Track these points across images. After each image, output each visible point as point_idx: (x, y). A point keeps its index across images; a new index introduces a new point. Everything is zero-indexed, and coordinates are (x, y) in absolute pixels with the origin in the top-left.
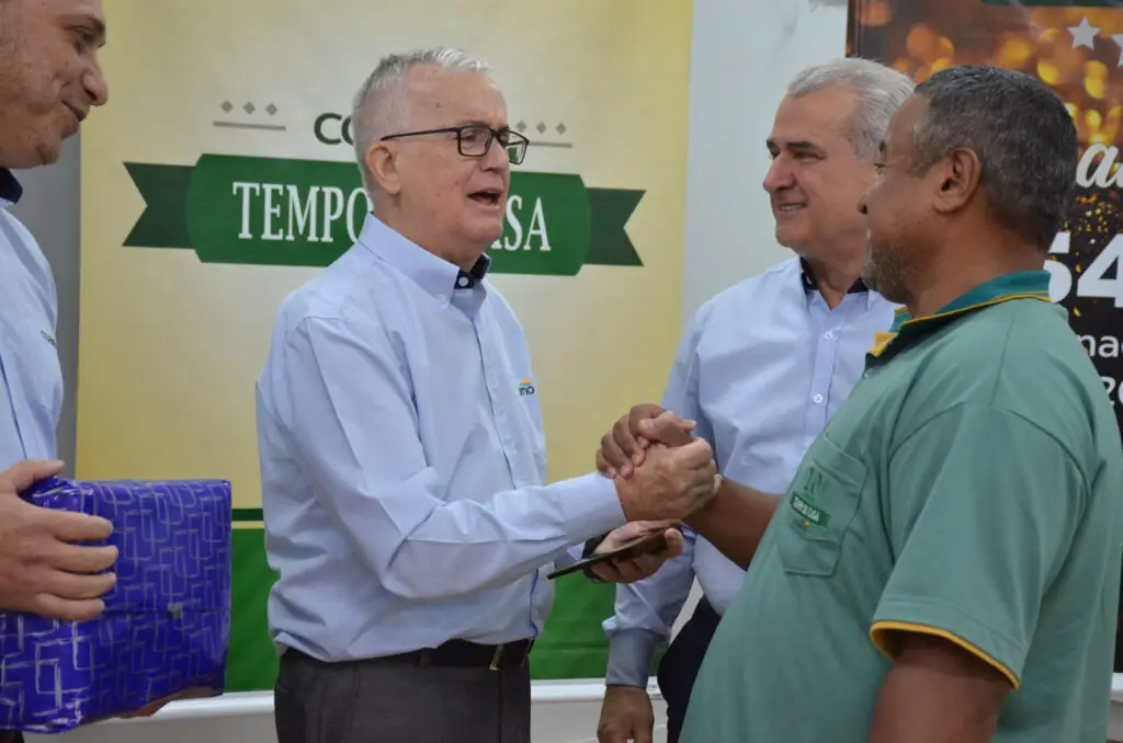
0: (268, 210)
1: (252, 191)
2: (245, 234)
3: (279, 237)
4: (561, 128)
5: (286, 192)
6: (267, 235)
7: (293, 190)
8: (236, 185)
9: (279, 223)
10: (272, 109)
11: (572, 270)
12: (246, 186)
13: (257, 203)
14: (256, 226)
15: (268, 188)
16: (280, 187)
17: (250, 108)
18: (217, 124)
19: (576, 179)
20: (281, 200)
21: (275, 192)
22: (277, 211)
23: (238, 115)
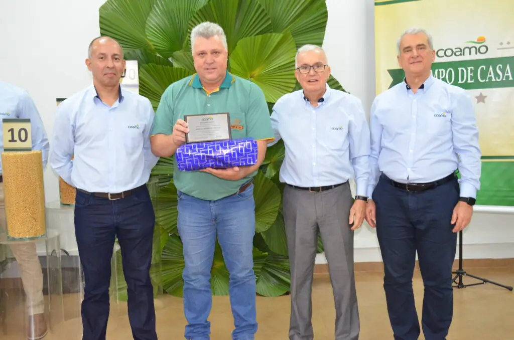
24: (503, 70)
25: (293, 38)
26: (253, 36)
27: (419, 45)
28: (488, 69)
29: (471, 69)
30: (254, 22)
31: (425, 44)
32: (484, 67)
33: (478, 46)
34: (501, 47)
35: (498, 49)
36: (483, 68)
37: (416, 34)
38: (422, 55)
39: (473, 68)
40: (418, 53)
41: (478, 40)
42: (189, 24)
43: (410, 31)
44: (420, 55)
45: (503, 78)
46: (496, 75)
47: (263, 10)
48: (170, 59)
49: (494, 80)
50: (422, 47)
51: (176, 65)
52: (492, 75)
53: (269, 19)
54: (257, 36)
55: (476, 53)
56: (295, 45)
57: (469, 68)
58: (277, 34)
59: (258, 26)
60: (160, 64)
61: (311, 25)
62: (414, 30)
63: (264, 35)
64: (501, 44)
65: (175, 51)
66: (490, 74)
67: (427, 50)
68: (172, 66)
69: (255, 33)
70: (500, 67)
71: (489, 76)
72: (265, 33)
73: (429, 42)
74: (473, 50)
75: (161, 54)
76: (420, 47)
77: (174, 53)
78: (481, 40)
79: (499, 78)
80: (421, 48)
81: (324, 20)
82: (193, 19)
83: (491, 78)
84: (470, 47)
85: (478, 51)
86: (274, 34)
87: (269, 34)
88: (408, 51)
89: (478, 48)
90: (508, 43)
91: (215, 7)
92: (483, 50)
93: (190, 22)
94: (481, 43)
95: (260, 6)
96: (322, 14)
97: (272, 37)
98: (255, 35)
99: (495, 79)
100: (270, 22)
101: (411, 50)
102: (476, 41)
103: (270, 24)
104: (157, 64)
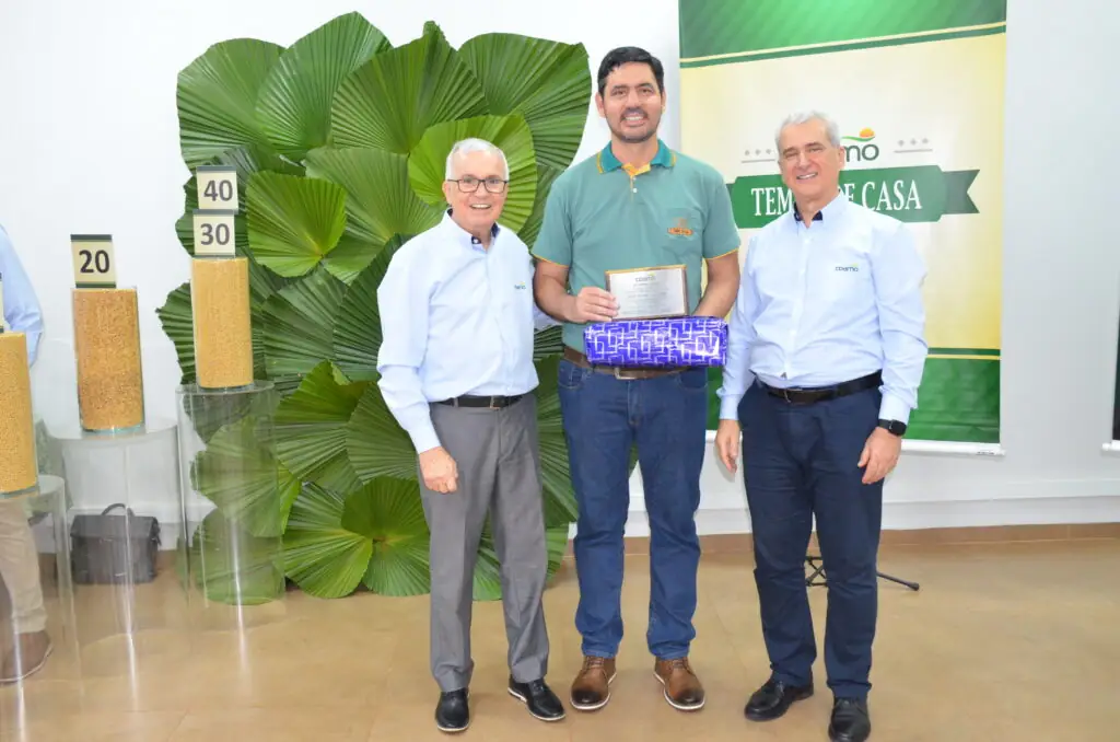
0: (768, 201)
1: (761, 192)
2: (758, 213)
3: (774, 213)
4: (925, 141)
5: (777, 191)
6: (768, 213)
7: (780, 189)
8: (753, 190)
9: (774, 206)
10: (768, 151)
11: (936, 218)
12: (757, 190)
13: (763, 197)
14: (763, 209)
15: (768, 190)
16: (773, 189)
17: (758, 152)
18: (744, 162)
19: (937, 167)
20: (774, 195)
21: (771, 192)
22: (773, 200)
23: (753, 156)
24: (906, 191)
25: (527, 126)
26: (452, 120)
27: (810, 145)
28: (879, 187)
29: (850, 187)
30: (456, 92)
31: (821, 141)
32: (873, 184)
33: (861, 145)
34: (899, 148)
35: (897, 152)
36: (870, 186)
37: (805, 124)
38: (817, 160)
39: (853, 185)
40: (810, 160)
41: (862, 135)
42: (336, 99)
43: (793, 119)
44: (813, 163)
45: (905, 206)
46: (894, 199)
47: (470, 72)
48: (302, 162)
49: (889, 208)
50: (815, 147)
51: (310, 173)
52: (887, 200)
53: (480, 90)
54: (460, 122)
55: (859, 159)
56: (531, 138)
57: (847, 186)
58: (498, 118)
59: (463, 101)
60: (281, 172)
61: (564, 101)
62: (801, 116)
63: (474, 118)
64: (901, 143)
65: (310, 147)
66: (883, 197)
67: (825, 153)
68: (304, 175)
69: (459, 114)
70: (899, 184)
71: (881, 200)
72: (476, 115)
73: (831, 138)
74: (853, 153)
75: (284, 154)
76: (813, 147)
77: (309, 152)
78: (867, 135)
79: (898, 206)
80: (815, 150)
81: (584, 93)
82: (341, 89)
83: (884, 204)
84: (848, 146)
85: (862, 154)
86: (491, 117)
87: (481, 118)
88: (791, 155)
89: (861, 148)
90: (913, 142)
91: (381, 67)
92: (870, 152)
93: (336, 95)
94: (867, 140)
95: (463, 66)
96: (582, 81)
97: (489, 122)
98: (459, 118)
99: (892, 206)
100: (482, 95)
101: (797, 154)
102: (858, 136)
103: (482, 99)
104: (275, 171)
